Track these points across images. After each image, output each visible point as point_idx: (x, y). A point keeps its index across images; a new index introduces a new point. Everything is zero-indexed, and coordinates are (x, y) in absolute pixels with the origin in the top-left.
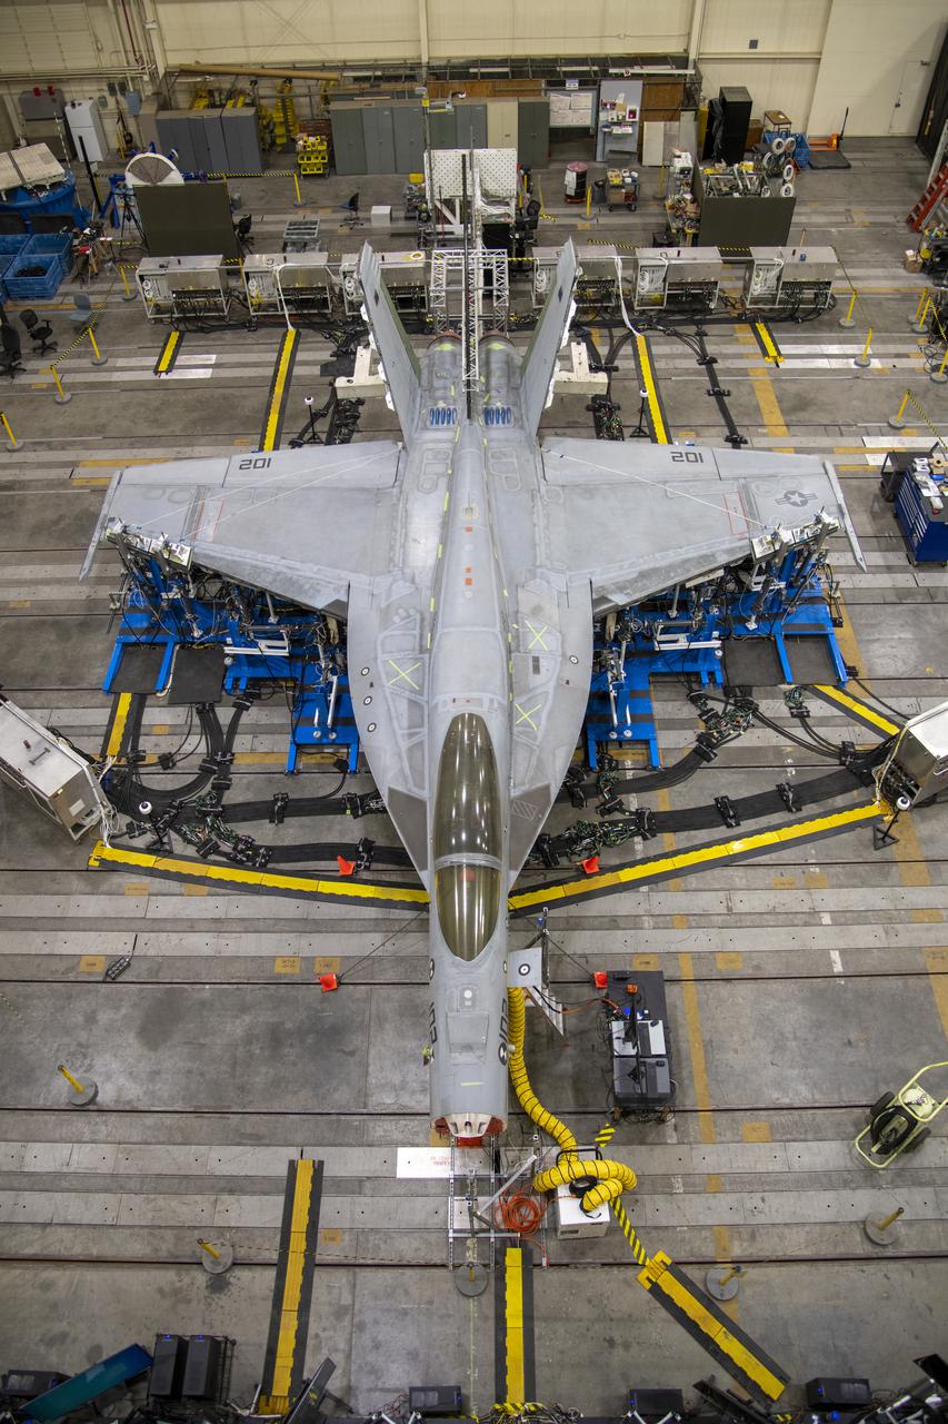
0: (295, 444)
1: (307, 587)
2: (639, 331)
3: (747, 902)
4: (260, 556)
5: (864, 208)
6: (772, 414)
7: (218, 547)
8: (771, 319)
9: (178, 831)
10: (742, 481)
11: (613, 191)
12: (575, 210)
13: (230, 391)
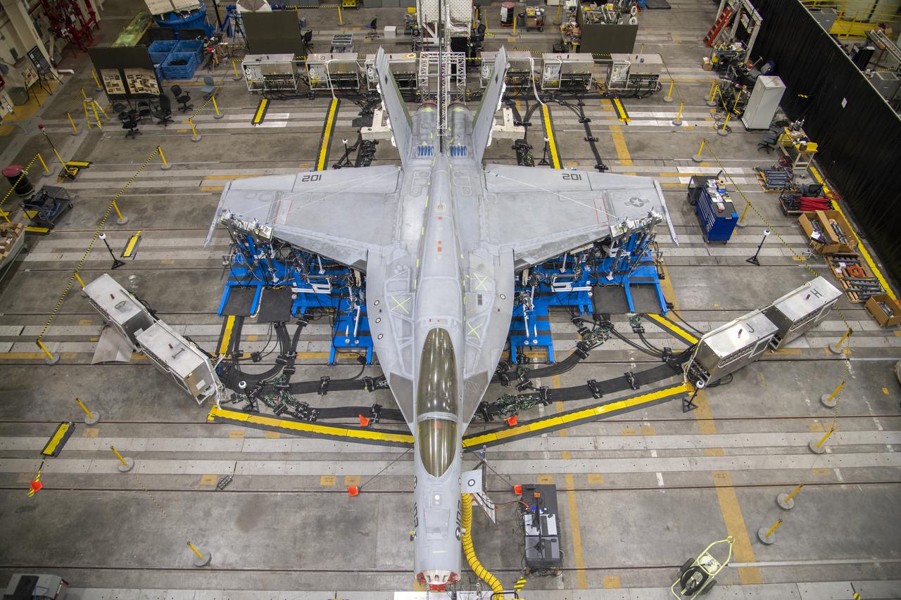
0: (336, 167)
1: (342, 252)
2: (544, 102)
3: (606, 443)
4: (314, 233)
5: (678, 33)
6: (623, 153)
7: (288, 228)
8: (623, 96)
9: (262, 399)
10: (605, 191)
11: (529, 19)
12: (507, 30)
13: (298, 135)
